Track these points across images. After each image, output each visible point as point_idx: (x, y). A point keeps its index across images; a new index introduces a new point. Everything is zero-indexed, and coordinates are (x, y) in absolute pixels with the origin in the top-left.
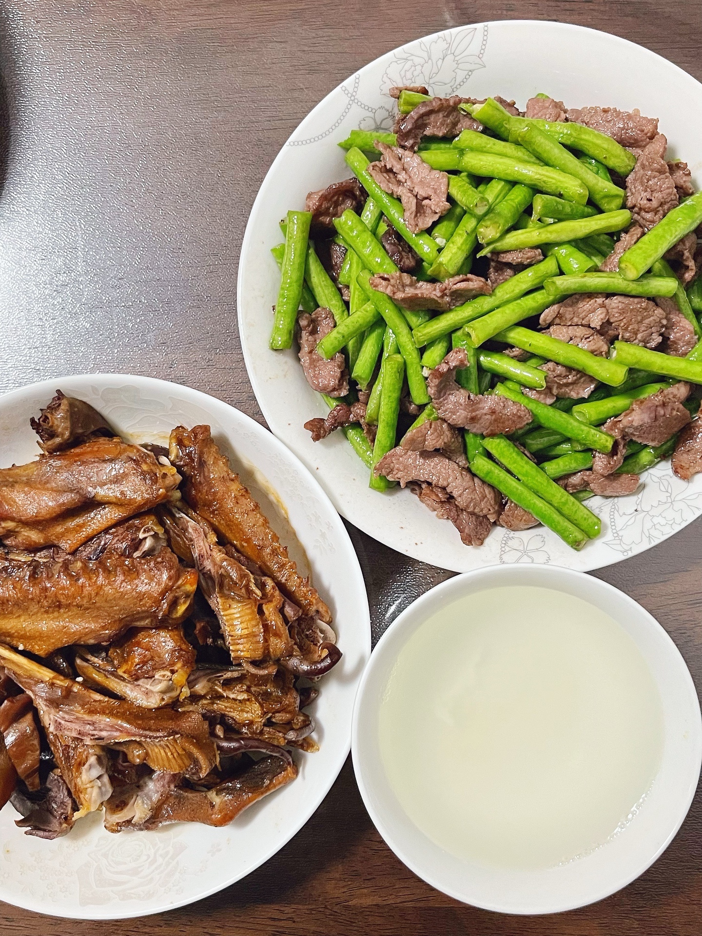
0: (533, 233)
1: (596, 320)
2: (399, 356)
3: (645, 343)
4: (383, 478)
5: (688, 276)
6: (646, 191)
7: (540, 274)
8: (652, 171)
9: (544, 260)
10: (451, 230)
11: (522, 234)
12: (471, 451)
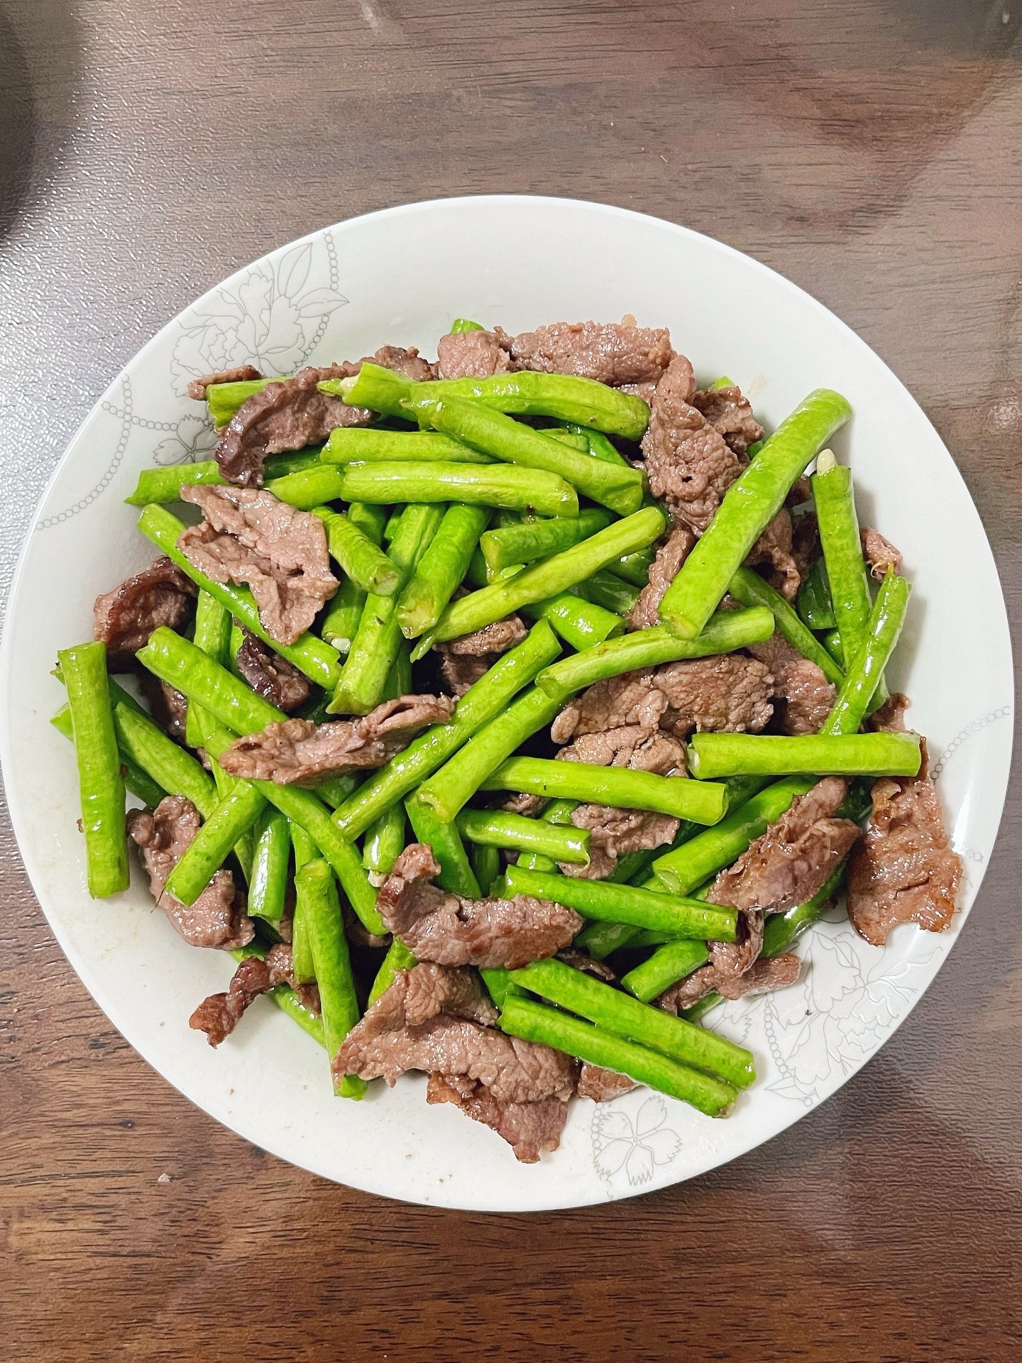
0: (495, 597)
1: (649, 711)
2: (320, 863)
3: (746, 723)
4: (353, 1079)
5: (790, 587)
6: (677, 464)
7: (528, 661)
8: (678, 428)
9: (528, 634)
10: (353, 619)
11: (478, 603)
12: (496, 994)
